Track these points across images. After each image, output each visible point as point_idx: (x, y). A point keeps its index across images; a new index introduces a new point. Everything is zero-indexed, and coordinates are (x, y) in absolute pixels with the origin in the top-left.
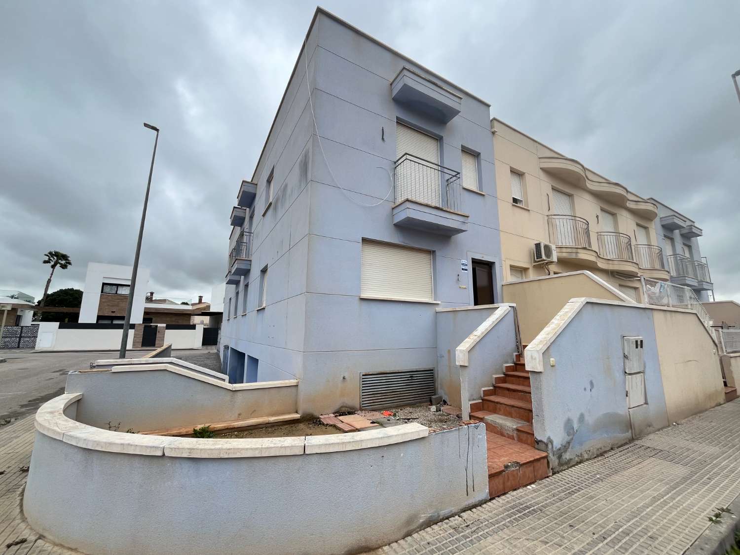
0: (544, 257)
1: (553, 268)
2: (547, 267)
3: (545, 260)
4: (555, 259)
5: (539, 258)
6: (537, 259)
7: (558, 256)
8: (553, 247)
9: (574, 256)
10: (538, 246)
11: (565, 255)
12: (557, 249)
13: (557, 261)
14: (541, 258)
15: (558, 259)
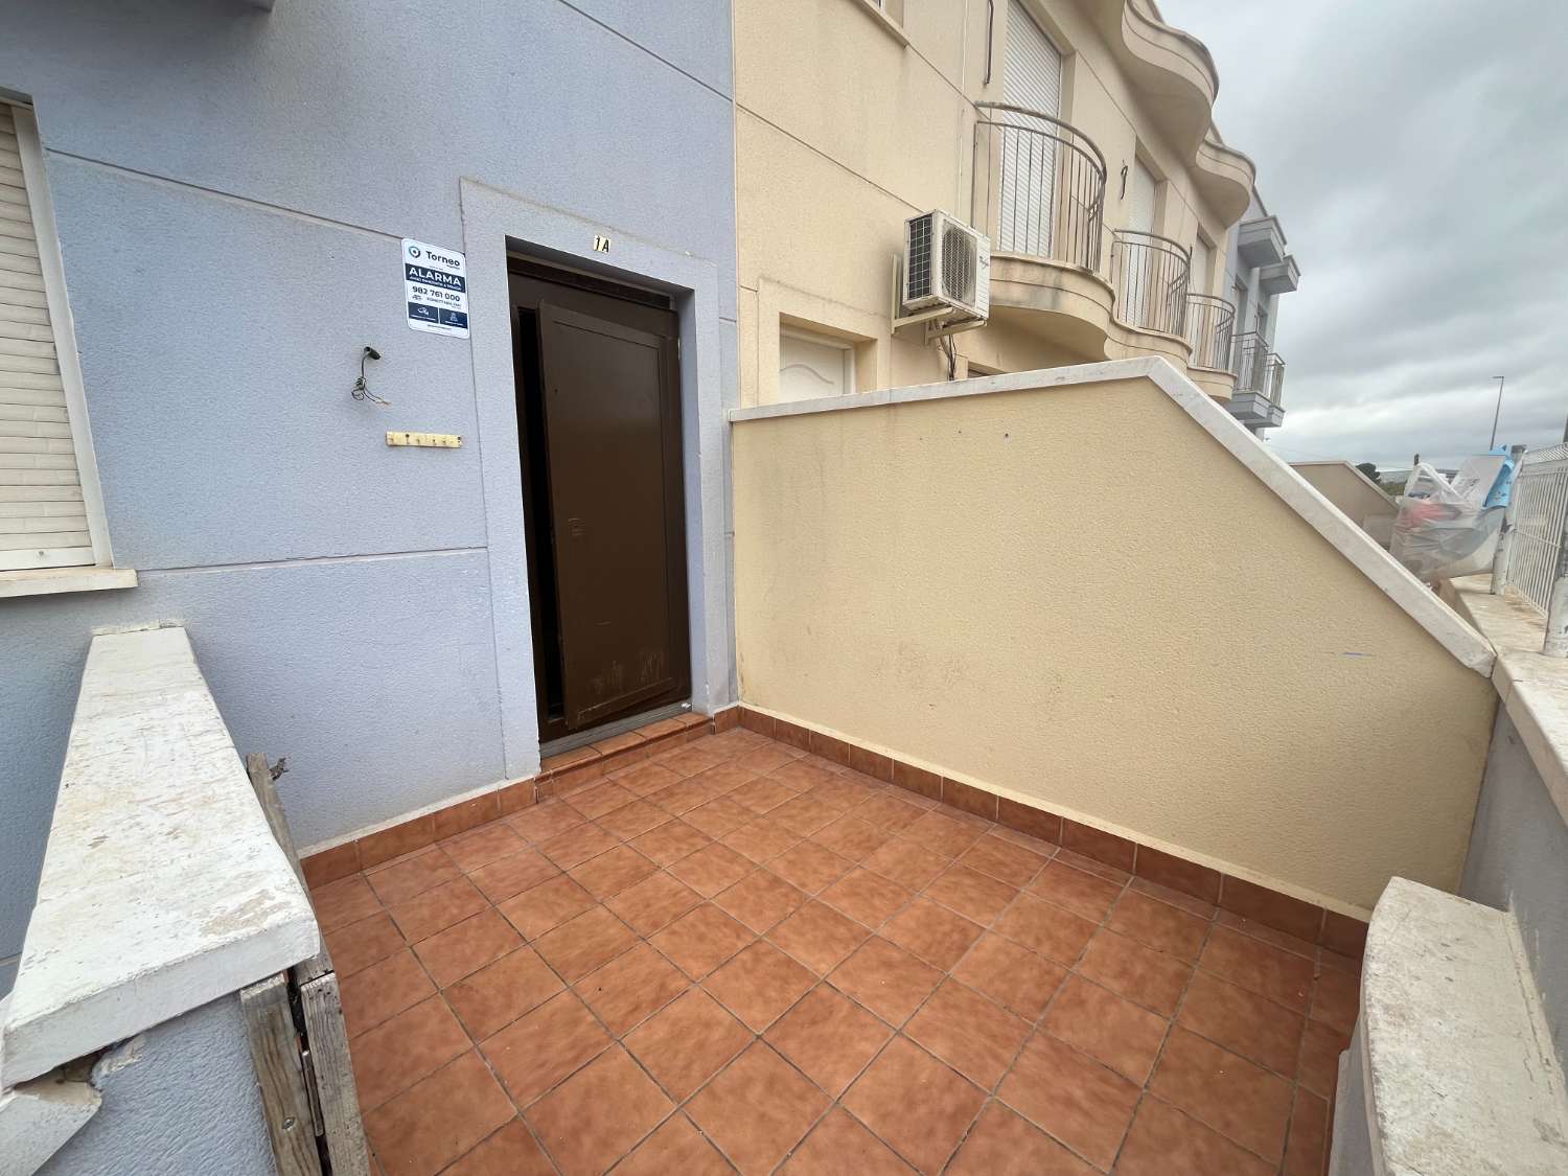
0: (939, 290)
1: (969, 346)
2: (947, 338)
3: (941, 305)
4: (981, 307)
5: (919, 295)
6: (911, 296)
7: (992, 299)
8: (983, 248)
9: (1044, 303)
10: (921, 227)
11: (1016, 294)
12: (996, 263)
13: (986, 315)
14: (927, 291)
15: (994, 309)
